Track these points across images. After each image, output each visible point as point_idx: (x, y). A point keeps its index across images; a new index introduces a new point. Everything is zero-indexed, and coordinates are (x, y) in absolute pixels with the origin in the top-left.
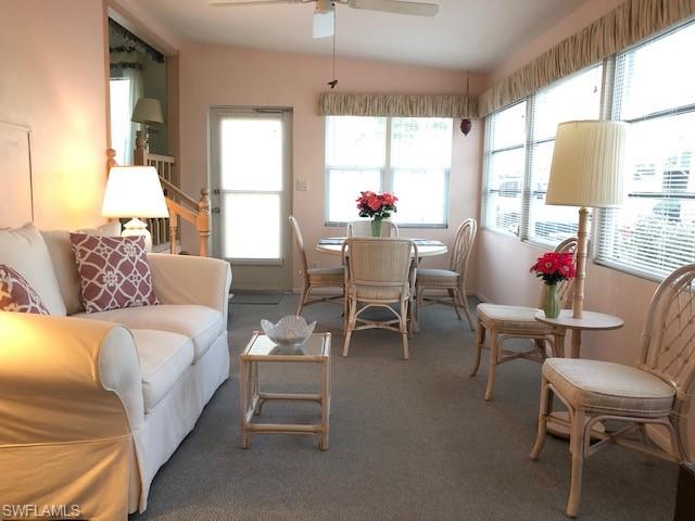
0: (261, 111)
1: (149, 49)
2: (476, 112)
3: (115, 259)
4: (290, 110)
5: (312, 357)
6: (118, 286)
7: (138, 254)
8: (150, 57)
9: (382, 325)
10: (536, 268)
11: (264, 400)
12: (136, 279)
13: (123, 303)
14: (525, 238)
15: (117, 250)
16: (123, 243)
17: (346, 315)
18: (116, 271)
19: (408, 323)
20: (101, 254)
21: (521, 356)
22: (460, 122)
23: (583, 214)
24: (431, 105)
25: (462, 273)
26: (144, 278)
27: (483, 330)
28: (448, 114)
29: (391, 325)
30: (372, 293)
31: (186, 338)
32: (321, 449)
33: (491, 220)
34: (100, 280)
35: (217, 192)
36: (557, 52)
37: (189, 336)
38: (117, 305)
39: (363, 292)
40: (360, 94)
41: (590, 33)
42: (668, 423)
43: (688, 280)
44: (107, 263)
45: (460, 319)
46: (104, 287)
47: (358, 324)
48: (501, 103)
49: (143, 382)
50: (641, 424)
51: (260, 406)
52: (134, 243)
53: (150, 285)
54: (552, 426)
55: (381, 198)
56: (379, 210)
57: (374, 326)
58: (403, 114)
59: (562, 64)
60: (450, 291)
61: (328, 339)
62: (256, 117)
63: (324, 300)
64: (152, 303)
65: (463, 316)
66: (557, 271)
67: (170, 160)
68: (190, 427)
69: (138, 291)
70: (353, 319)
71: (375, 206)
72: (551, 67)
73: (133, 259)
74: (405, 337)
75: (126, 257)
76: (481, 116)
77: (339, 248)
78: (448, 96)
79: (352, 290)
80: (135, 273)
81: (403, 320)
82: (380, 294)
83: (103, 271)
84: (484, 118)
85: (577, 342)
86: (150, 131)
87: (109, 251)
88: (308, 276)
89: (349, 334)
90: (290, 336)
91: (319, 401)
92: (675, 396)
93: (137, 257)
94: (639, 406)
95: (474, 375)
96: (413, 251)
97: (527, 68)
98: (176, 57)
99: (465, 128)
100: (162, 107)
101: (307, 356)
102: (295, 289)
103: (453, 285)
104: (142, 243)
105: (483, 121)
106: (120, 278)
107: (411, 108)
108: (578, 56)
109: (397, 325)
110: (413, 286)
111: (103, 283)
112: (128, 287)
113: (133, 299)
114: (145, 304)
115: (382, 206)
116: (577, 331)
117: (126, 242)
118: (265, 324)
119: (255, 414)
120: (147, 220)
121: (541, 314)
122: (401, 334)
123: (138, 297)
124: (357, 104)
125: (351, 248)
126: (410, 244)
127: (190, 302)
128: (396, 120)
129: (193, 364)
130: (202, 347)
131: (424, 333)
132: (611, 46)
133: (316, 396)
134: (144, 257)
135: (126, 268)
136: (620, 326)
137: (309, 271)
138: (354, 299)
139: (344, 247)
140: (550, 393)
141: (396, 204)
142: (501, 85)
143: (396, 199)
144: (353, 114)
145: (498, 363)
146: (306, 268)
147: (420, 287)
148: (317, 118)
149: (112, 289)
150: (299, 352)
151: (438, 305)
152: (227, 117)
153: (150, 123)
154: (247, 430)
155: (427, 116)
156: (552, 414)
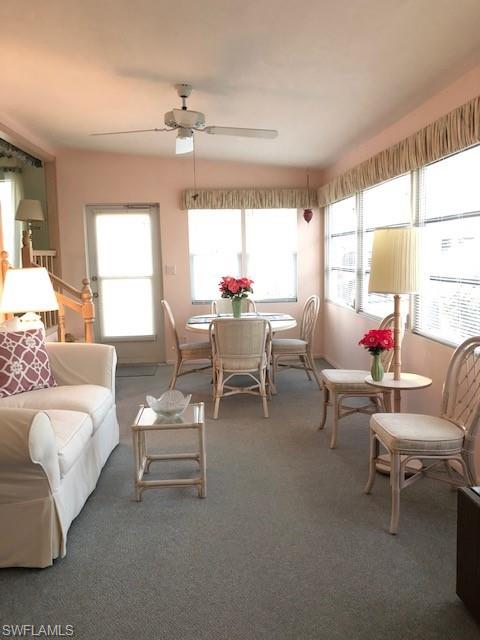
0: (131, 208)
1: (29, 157)
2: (316, 203)
3: (19, 350)
4: (157, 206)
5: (189, 423)
6: (23, 374)
7: (38, 344)
8: (30, 163)
9: (246, 390)
10: (363, 342)
11: (151, 460)
12: (37, 366)
13: (28, 387)
14: (359, 311)
15: (20, 343)
16: (24, 337)
17: (215, 382)
18: (21, 361)
19: (267, 387)
20: (7, 348)
21: (358, 410)
22: (303, 212)
23: (397, 299)
24: (277, 198)
25: (310, 343)
26: (44, 365)
27: (327, 392)
28: (293, 205)
29: (253, 390)
30: (235, 364)
31: (86, 415)
32: (201, 497)
33: (333, 294)
34: (8, 369)
35: (95, 279)
36: (376, 160)
37: (88, 412)
38: (23, 389)
39: (228, 363)
40: (217, 190)
41: (399, 148)
42: (460, 458)
43: (472, 349)
44: (13, 355)
45: (310, 379)
46: (12, 375)
47: (225, 391)
48: (336, 197)
49: (59, 454)
50: (445, 460)
51: (148, 466)
52: (33, 336)
53: (49, 371)
54: (380, 466)
55: (240, 282)
56: (239, 292)
57: (238, 391)
58: (254, 206)
59: (380, 172)
60: (301, 357)
61: (202, 408)
62: (127, 212)
63: (194, 371)
64: (51, 385)
65: (313, 377)
66: (379, 344)
67: (51, 253)
68: (92, 487)
69: (40, 377)
70: (220, 387)
71: (235, 289)
72: (372, 172)
73: (34, 350)
74: (265, 399)
75: (28, 349)
76: (321, 206)
77: (206, 327)
78: (291, 189)
79: (220, 362)
80: (36, 361)
81: (262, 385)
82: (243, 364)
83: (10, 362)
84: (323, 208)
85: (398, 399)
86: (32, 228)
87: (13, 344)
88: (180, 351)
89: (218, 400)
90: (171, 408)
91: (196, 459)
92: (464, 438)
93: (37, 348)
94: (438, 447)
95: (321, 429)
96: (267, 327)
97: (354, 171)
98: (52, 163)
99: (308, 216)
100: (42, 206)
101: (185, 423)
102: (168, 361)
103: (303, 352)
104: (40, 336)
105: (322, 211)
106: (24, 367)
107: (261, 200)
108: (391, 167)
109: (257, 390)
110: (270, 356)
111: (10, 372)
112: (32, 374)
113: (35, 383)
114: (46, 387)
115: (240, 289)
116: (398, 390)
117: (27, 336)
118: (150, 399)
119: (144, 473)
120: (42, 314)
121: (369, 378)
122: (261, 397)
123: (41, 382)
124: (215, 200)
125: (216, 327)
126: (265, 322)
127: (84, 383)
128: (248, 211)
129: (92, 435)
130: (98, 420)
131: (281, 394)
132: (415, 163)
133: (193, 455)
134: (43, 347)
135: (29, 358)
136: (429, 385)
137: (181, 346)
138: (221, 370)
139: (211, 326)
140: (377, 442)
141: (252, 286)
142: (335, 181)
143: (252, 282)
144: (212, 208)
145: (339, 418)
146: (178, 344)
147: (276, 356)
148: (180, 211)
149: (18, 376)
150: (179, 420)
151: (292, 369)
152: (101, 213)
153: (32, 221)
154: (140, 486)
155: (275, 207)
156: (380, 457)
